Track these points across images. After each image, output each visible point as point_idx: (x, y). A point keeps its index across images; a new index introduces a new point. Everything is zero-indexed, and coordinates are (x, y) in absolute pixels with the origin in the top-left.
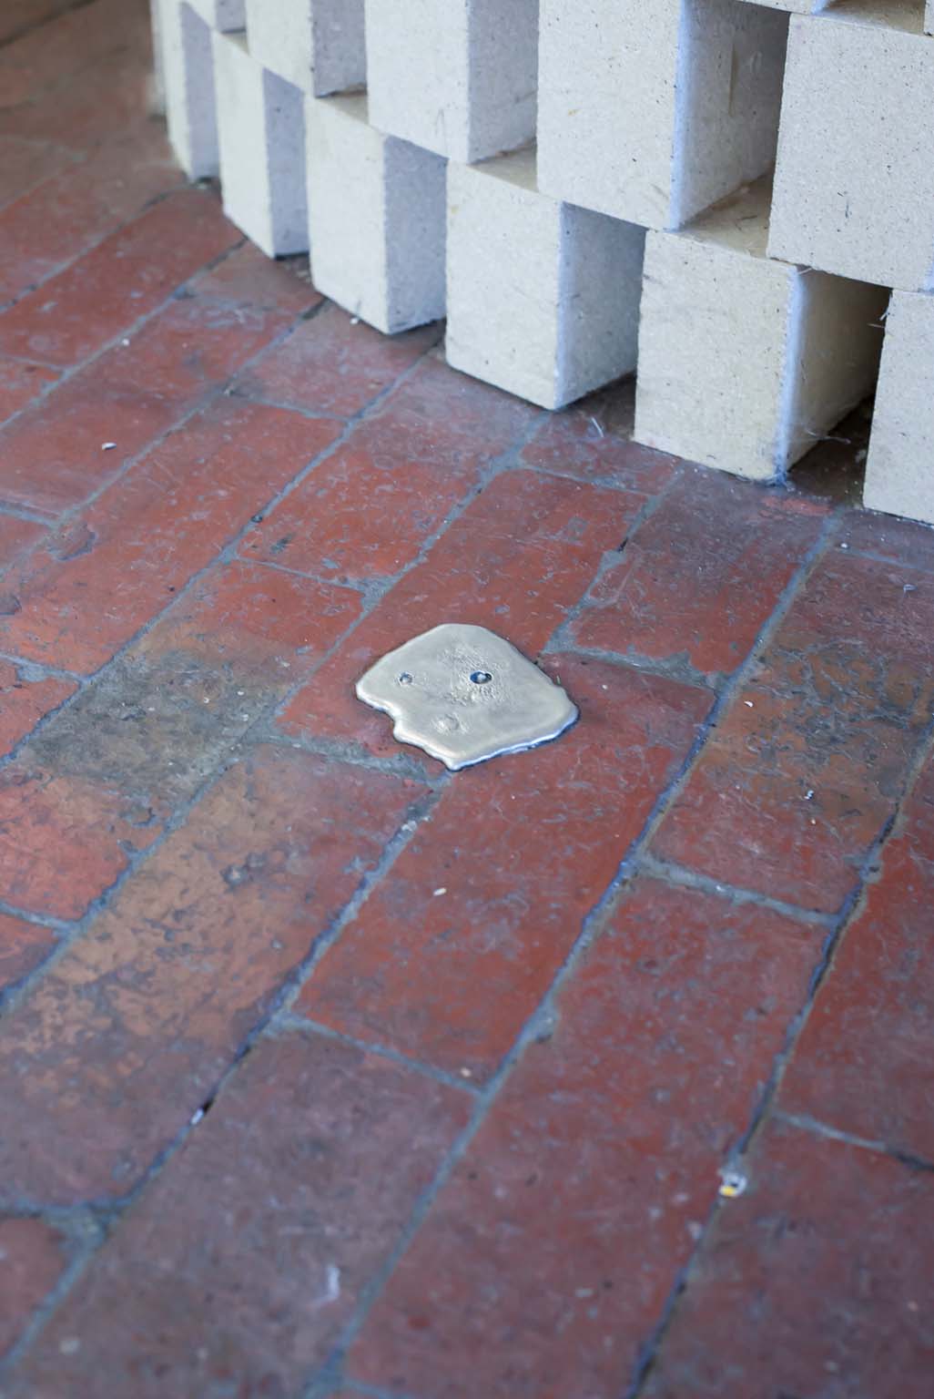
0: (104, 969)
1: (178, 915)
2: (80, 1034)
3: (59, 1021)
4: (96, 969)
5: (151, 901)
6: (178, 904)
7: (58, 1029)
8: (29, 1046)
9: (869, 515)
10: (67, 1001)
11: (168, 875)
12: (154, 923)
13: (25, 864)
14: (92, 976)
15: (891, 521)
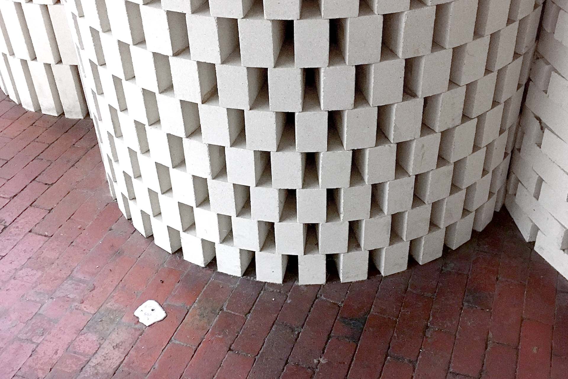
0: (96, 363)
1: (106, 354)
2: (93, 373)
3: (90, 371)
4: (95, 363)
5: (103, 352)
6: (107, 352)
7: (90, 373)
8: (86, 376)
9: (219, 272)
10: (91, 368)
11: (105, 348)
12: (103, 356)
13: (85, 348)
14: (94, 364)
15: (222, 274)
